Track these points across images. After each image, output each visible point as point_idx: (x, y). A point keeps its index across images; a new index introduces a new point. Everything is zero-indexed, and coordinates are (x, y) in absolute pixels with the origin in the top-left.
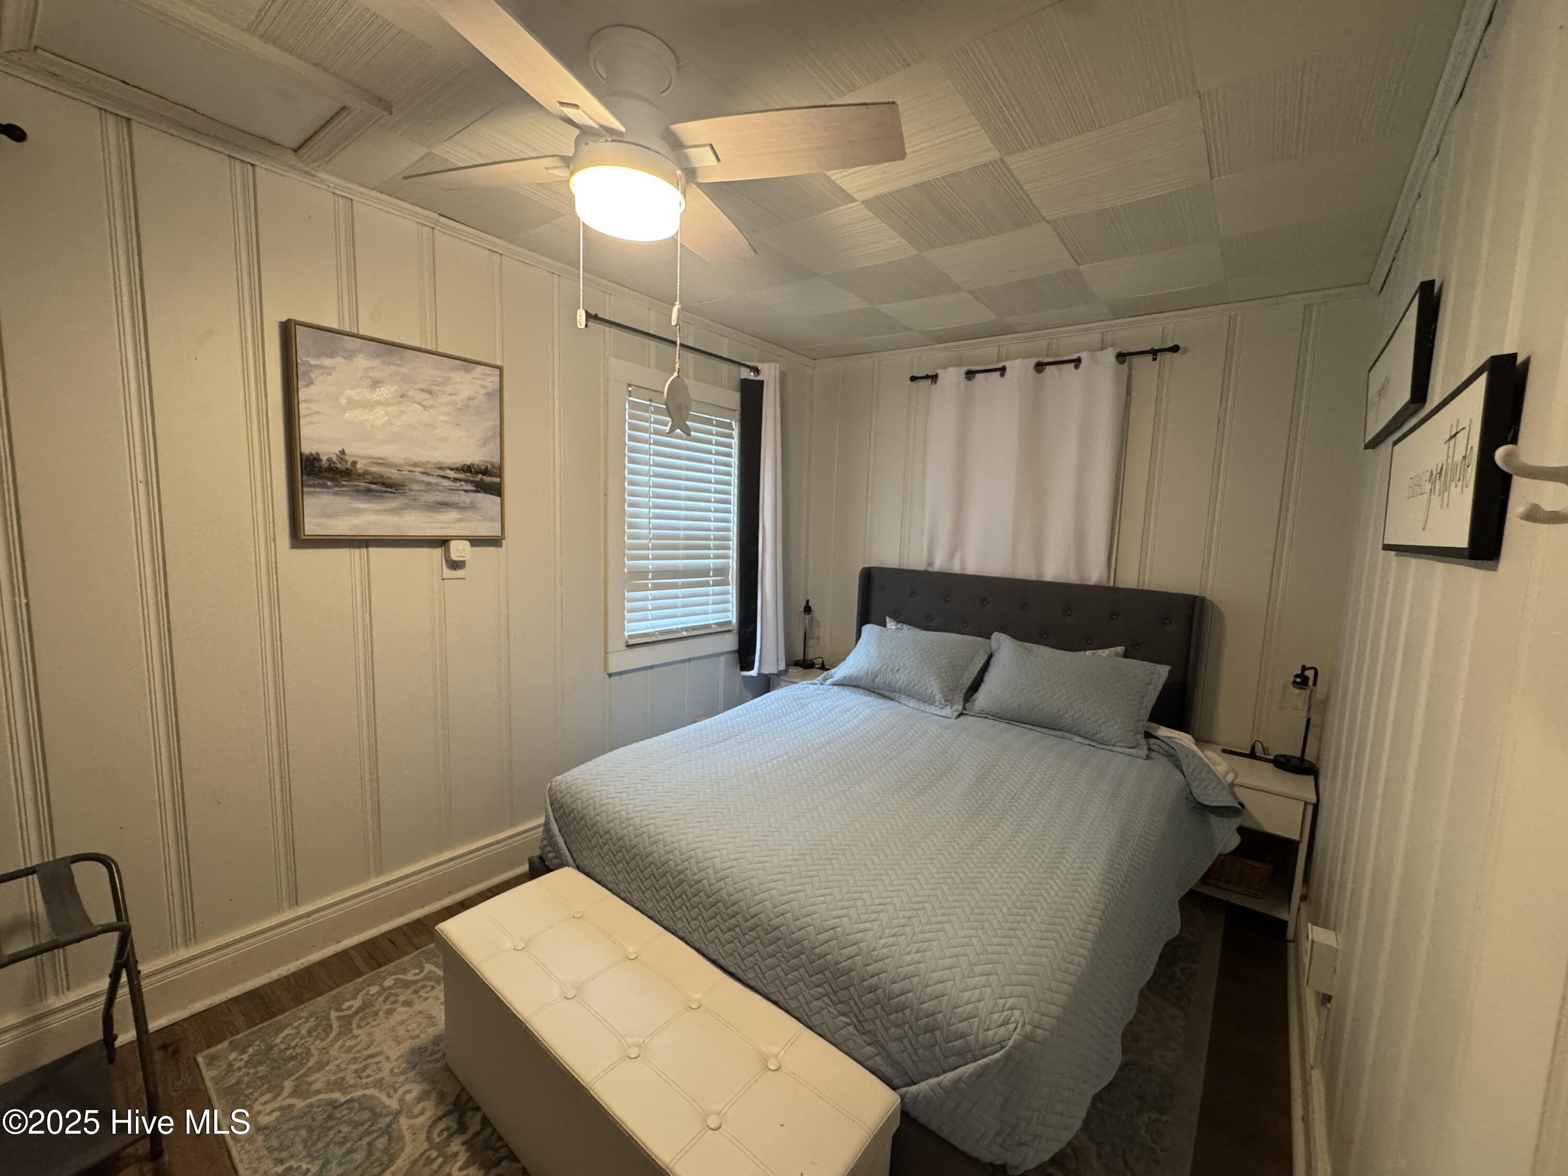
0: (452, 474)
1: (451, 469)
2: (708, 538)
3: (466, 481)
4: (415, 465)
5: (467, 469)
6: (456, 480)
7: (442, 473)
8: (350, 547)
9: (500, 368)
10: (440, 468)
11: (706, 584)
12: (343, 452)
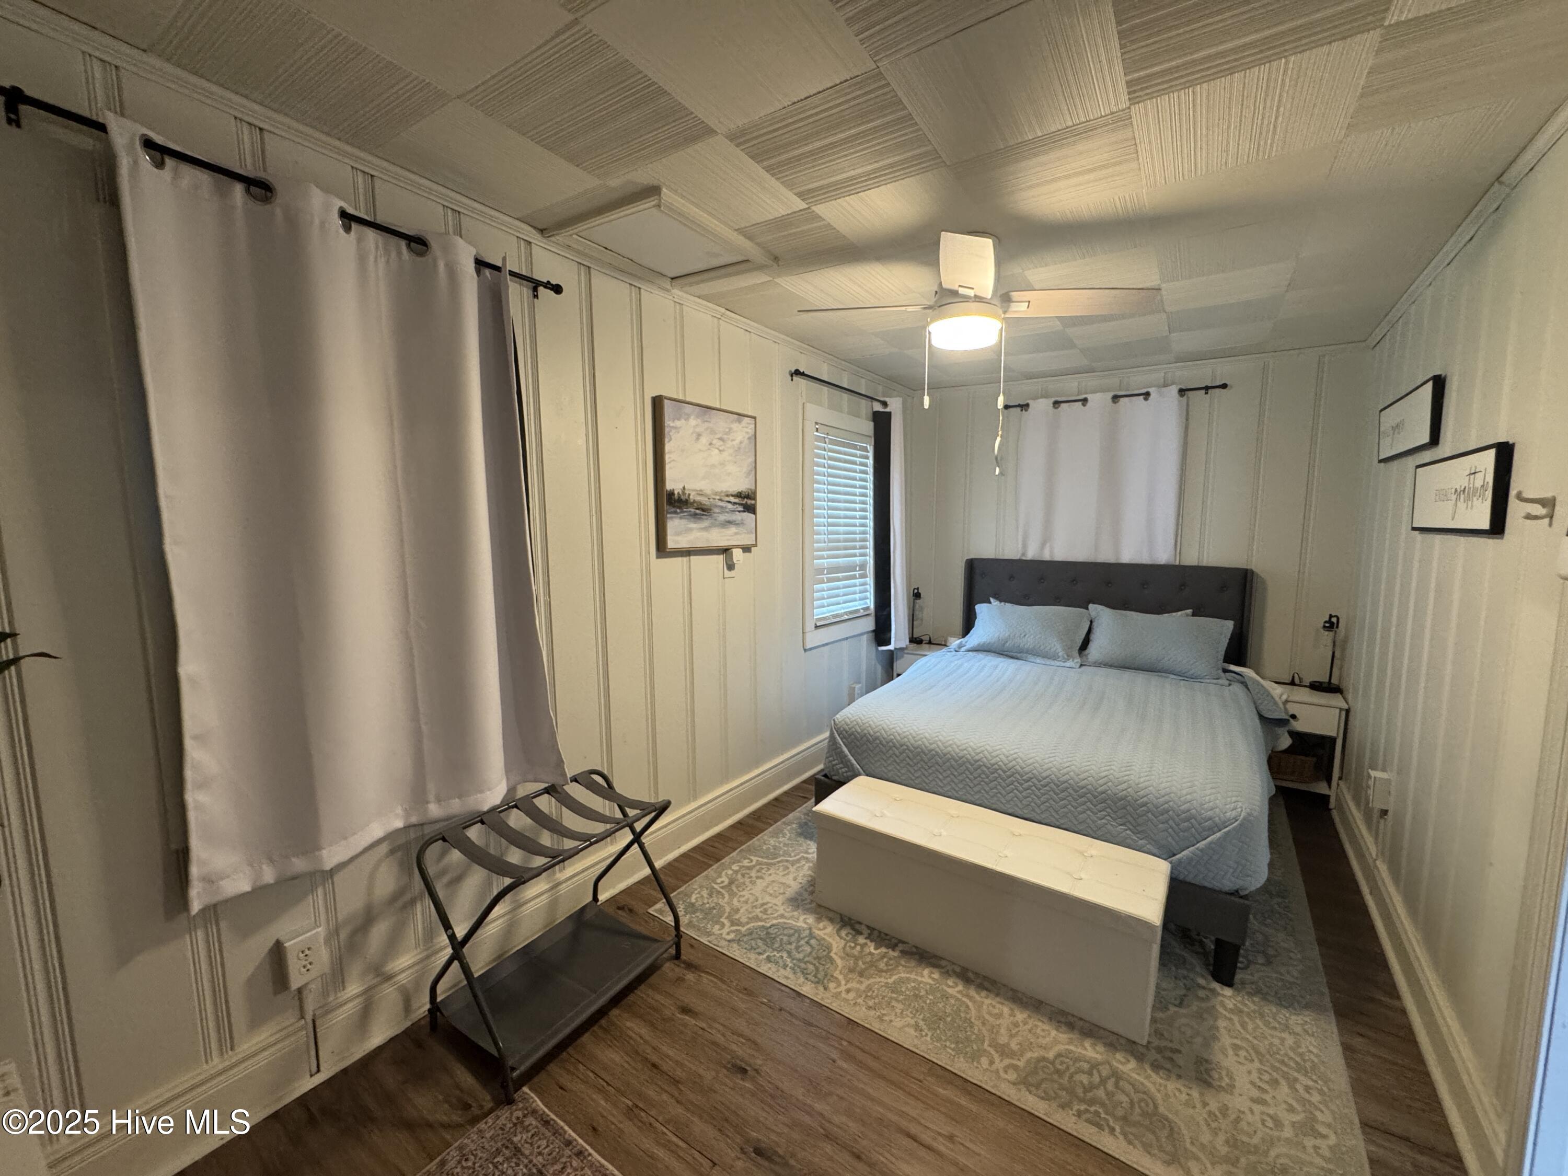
0: (732, 499)
1: (732, 496)
2: (854, 540)
3: (740, 504)
4: (716, 494)
5: (739, 495)
6: (735, 503)
7: (727, 499)
8: (682, 556)
9: (755, 418)
10: (727, 496)
11: (854, 577)
12: (684, 488)
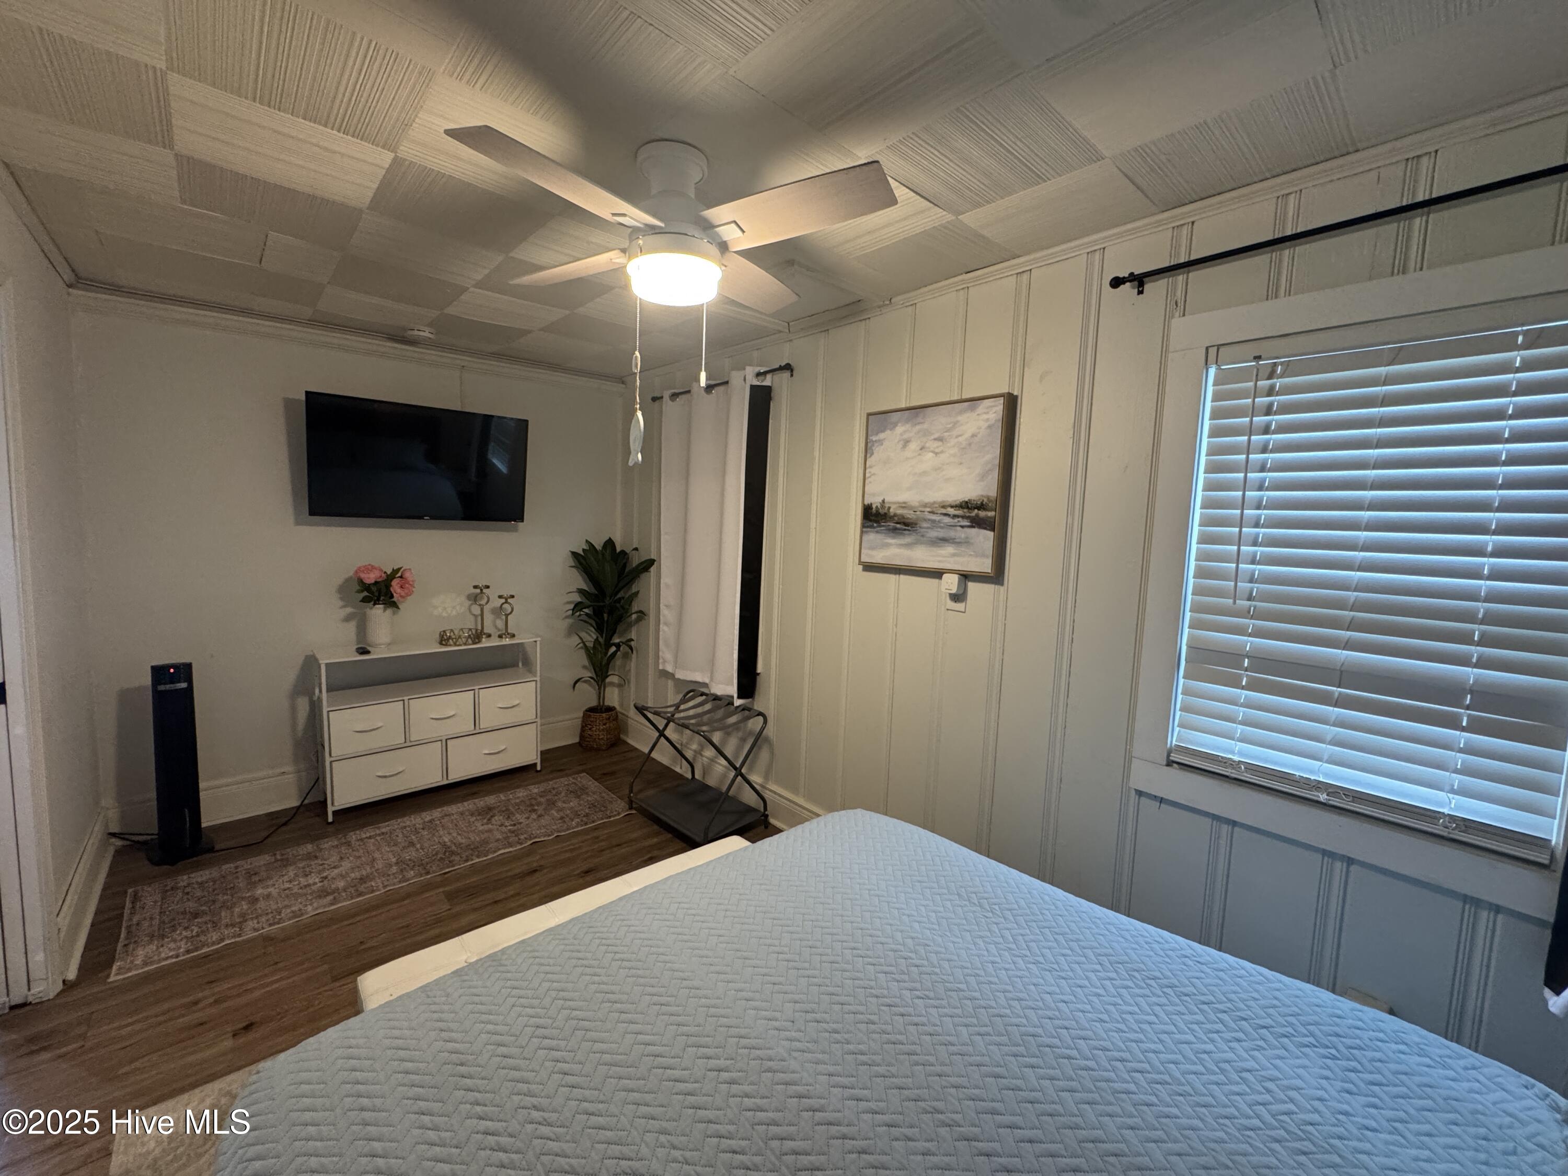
0: (951, 511)
1: (952, 507)
2: (1469, 617)
3: (963, 517)
4: (925, 506)
5: (965, 505)
6: (955, 516)
7: (944, 511)
10: (944, 507)
11: (1452, 722)
12: (883, 501)
